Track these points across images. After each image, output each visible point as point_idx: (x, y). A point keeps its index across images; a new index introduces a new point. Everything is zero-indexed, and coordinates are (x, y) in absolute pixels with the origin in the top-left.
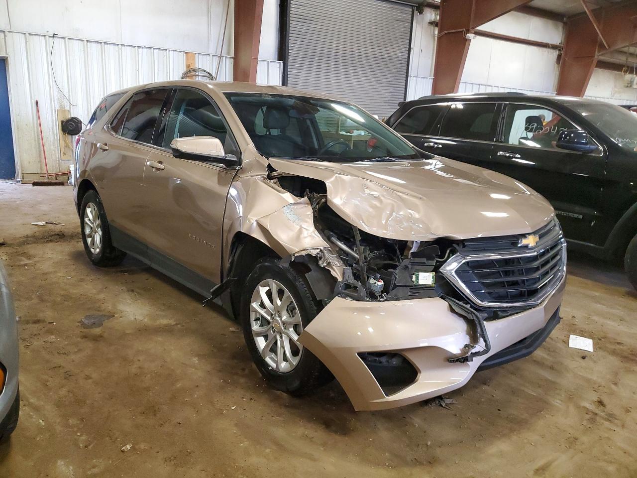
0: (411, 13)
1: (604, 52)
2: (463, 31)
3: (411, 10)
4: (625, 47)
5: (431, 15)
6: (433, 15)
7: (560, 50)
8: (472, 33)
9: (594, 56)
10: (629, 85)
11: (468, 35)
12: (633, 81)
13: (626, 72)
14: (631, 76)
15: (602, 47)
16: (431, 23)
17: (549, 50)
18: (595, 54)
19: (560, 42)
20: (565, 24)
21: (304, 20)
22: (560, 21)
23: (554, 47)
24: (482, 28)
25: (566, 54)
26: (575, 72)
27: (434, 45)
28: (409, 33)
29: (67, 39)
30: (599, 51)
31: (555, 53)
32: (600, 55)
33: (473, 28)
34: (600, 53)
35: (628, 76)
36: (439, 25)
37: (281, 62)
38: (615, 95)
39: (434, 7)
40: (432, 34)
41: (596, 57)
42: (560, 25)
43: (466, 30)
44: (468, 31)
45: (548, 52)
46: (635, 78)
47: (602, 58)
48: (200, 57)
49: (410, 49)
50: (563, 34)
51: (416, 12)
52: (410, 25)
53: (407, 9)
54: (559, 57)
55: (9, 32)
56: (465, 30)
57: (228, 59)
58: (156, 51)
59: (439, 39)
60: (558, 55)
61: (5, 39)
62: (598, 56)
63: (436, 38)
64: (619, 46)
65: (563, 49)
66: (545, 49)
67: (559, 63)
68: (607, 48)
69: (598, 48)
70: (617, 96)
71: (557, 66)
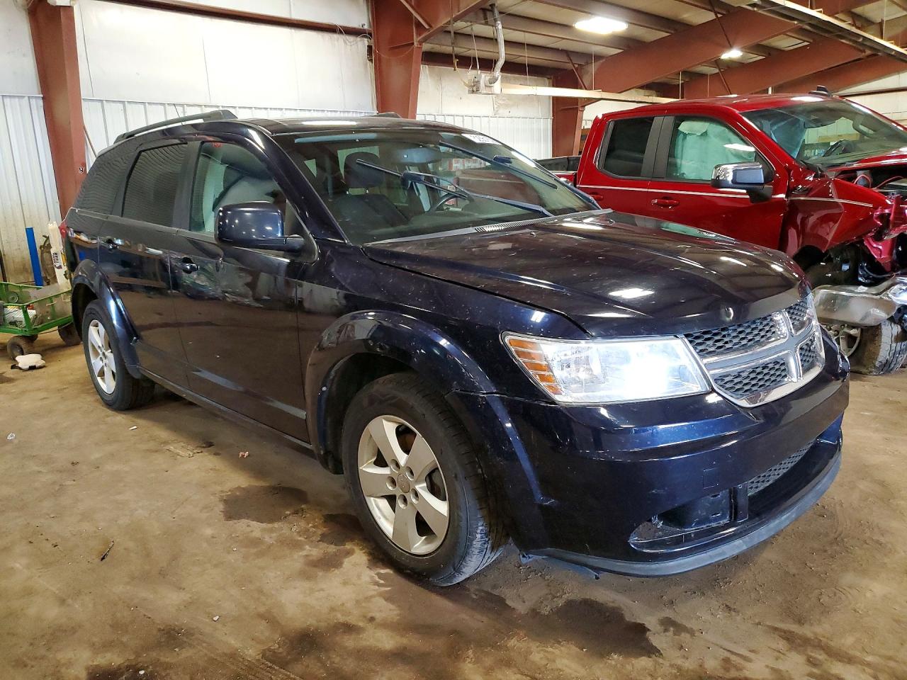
1: (426, 35)
4: (451, 22)
9: (413, 44)
10: (475, 89)
12: (478, 82)
14: (474, 72)
15: (419, 25)
18: (413, 40)
25: (377, 43)
30: (418, 34)
31: (362, 44)
32: (425, 40)
34: (421, 38)
35: (470, 74)
41: (415, 44)
46: (481, 77)
47: (426, 47)
50: (368, 6)
54: (370, 47)
60: (368, 46)
62: (421, 43)
64: (442, 21)
65: (370, 34)
66: (335, 36)
67: (371, 60)
68: (427, 27)
69: (416, 28)
70: (502, 112)
71: (371, 66)
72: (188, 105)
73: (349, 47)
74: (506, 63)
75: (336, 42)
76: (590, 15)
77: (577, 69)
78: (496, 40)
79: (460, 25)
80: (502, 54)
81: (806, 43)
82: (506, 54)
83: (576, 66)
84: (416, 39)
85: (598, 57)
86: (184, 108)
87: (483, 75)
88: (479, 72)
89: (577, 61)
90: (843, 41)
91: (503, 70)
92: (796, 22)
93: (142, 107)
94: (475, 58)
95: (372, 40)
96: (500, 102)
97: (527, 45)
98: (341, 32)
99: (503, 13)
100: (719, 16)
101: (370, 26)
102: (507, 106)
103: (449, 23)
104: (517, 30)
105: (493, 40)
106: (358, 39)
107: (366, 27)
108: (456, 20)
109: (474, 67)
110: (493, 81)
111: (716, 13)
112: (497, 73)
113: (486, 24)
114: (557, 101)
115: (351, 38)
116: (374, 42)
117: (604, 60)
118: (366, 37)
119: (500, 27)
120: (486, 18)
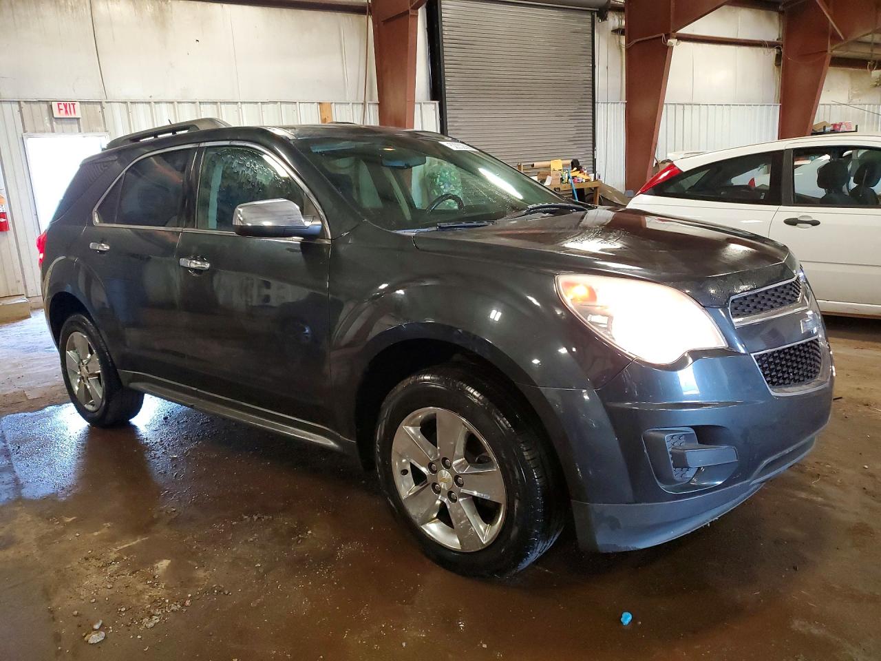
0: (590, 21)
1: (839, 44)
2: (661, 37)
3: (590, 17)
4: (867, 34)
5: (614, 21)
6: (617, 20)
7: (778, 48)
8: (673, 38)
9: (826, 51)
11: (669, 41)
13: (872, 68)
15: (835, 38)
16: (615, 31)
17: (765, 49)
18: (827, 48)
19: (777, 37)
20: (781, 13)
21: (461, 44)
22: (775, 11)
23: (771, 45)
24: (685, 30)
25: (787, 52)
26: (803, 75)
27: (622, 59)
28: (591, 47)
29: (176, 103)
30: (833, 44)
32: (836, 49)
33: (675, 32)
34: (835, 47)
36: (626, 31)
37: (437, 102)
38: (854, 100)
39: (618, 9)
40: (618, 44)
41: (829, 52)
42: (775, 15)
43: (666, 35)
44: (668, 36)
45: (764, 53)
47: (837, 53)
48: (337, 106)
49: (594, 67)
50: (780, 25)
51: (596, 19)
52: (589, 36)
53: (586, 16)
55: (106, 102)
56: (663, 35)
57: (371, 106)
58: (283, 106)
59: (628, 50)
60: (777, 55)
61: (103, 111)
63: (624, 50)
64: (858, 34)
65: (782, 45)
70: (856, 100)
72: (687, 104)
84: (829, 48)
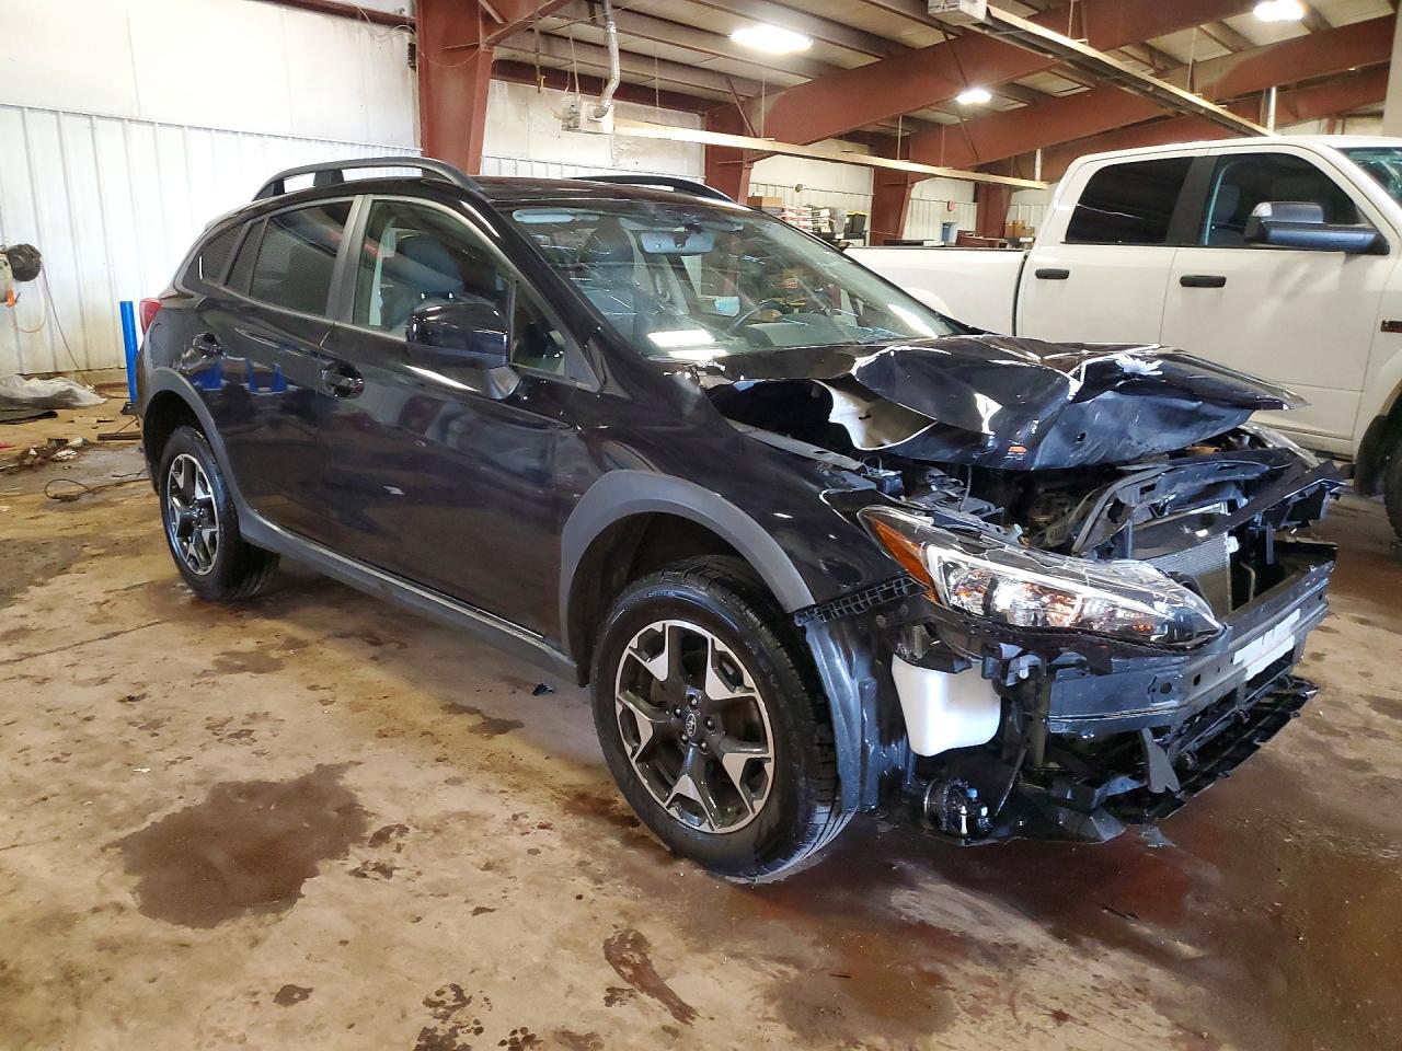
10: (571, 123)
12: (577, 113)
14: (571, 96)
31: (400, 40)
35: (566, 98)
46: (581, 105)
54: (412, 47)
62: (491, 45)
66: (356, 24)
67: (414, 67)
68: (499, 21)
69: (483, 20)
71: (412, 78)
73: (378, 45)
74: (622, 84)
75: (357, 35)
76: (754, 22)
77: (742, 104)
78: (607, 47)
79: (550, 22)
80: (616, 71)
81: (1085, 89)
82: (621, 71)
83: (742, 99)
85: (772, 88)
86: (91, 120)
87: (585, 104)
88: (579, 98)
89: (741, 90)
90: (1125, 89)
91: (618, 95)
92: (1050, 56)
93: (17, 113)
94: (572, 74)
95: (416, 36)
96: (622, 147)
97: (659, 59)
98: (364, 19)
99: (617, 8)
100: (951, 37)
101: (413, 14)
102: (633, 153)
103: (531, 17)
104: (643, 37)
105: (602, 48)
106: (394, 32)
107: (406, 14)
108: (544, 13)
109: (572, 89)
110: (600, 113)
111: (946, 33)
112: (608, 101)
113: (594, 22)
114: (712, 152)
115: (381, 30)
116: (420, 38)
117: (783, 93)
118: (404, 29)
119: (613, 30)
120: (592, 13)
